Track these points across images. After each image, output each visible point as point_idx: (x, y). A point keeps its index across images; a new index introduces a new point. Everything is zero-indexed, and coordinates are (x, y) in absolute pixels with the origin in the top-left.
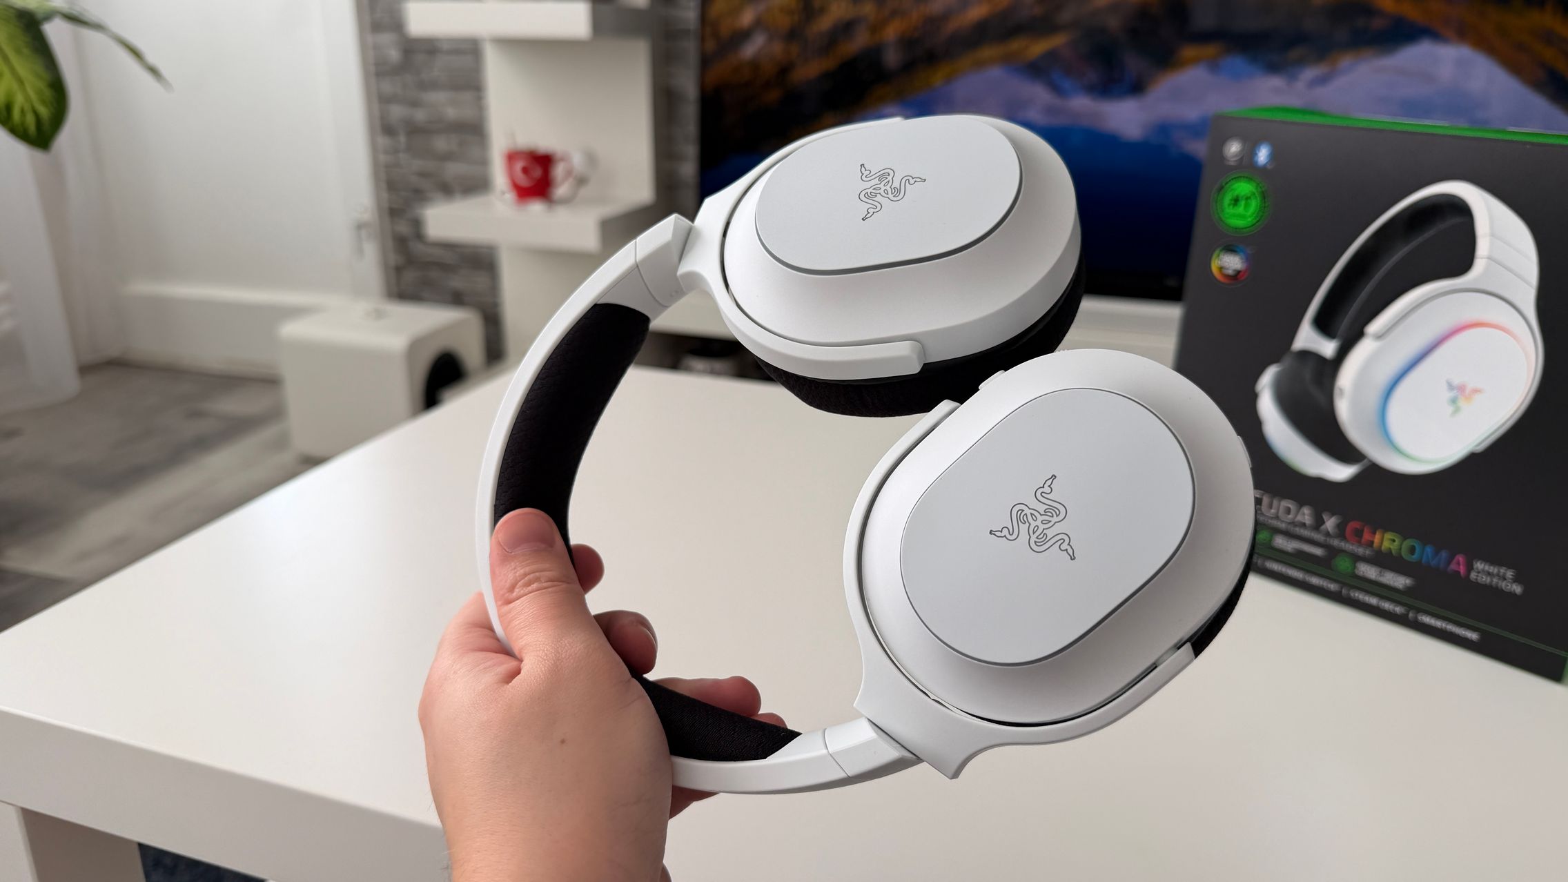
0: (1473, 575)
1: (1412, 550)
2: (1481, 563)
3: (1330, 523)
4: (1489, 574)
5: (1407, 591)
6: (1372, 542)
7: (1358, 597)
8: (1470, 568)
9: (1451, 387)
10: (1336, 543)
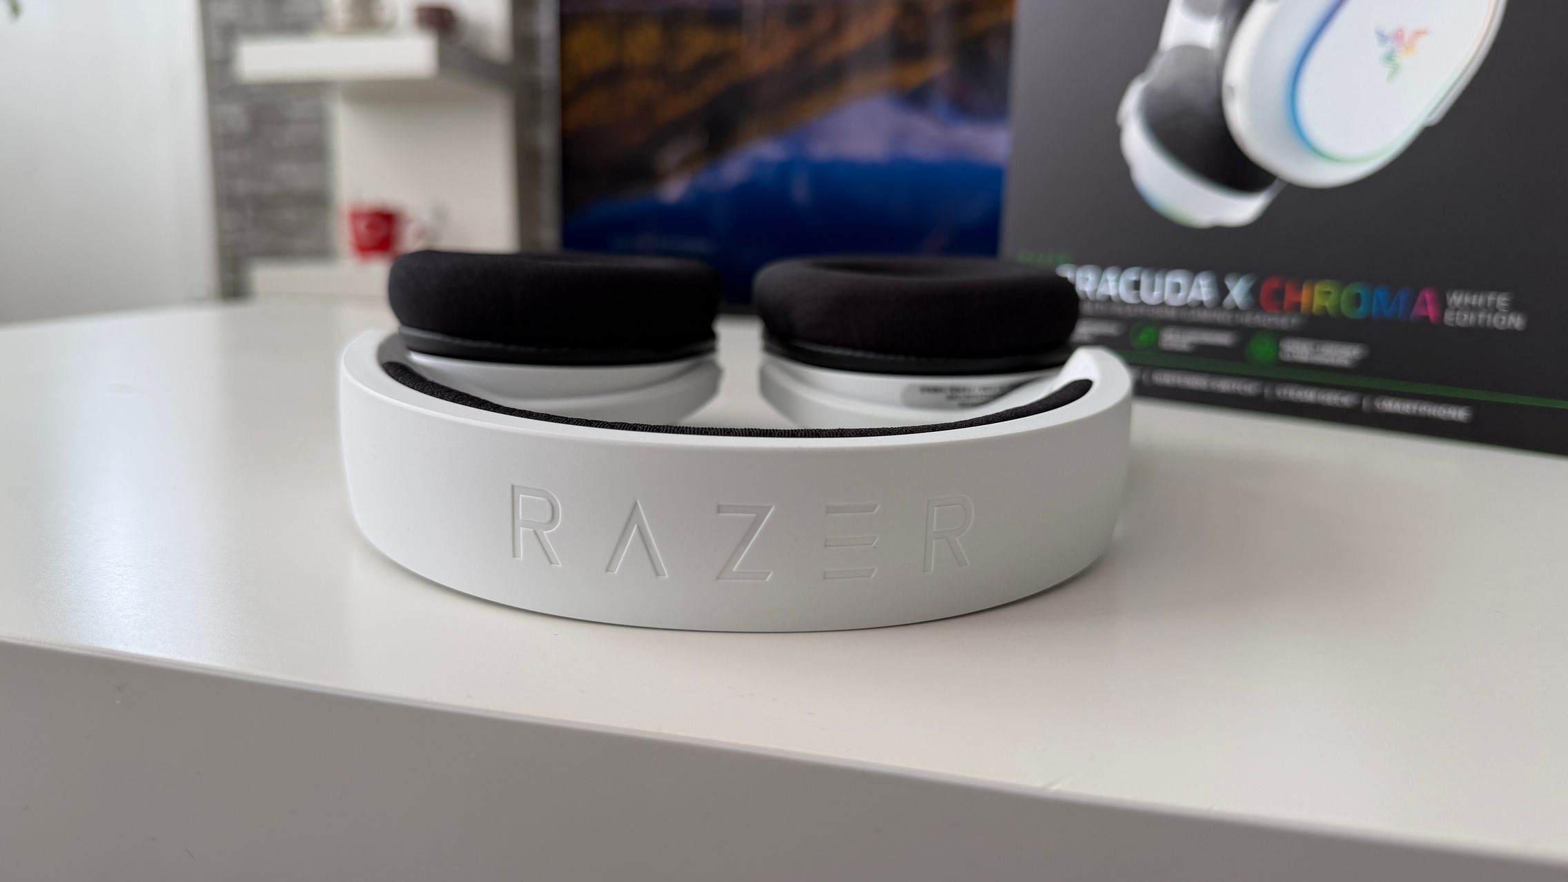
0: (1449, 317)
1: (1357, 300)
2: (1458, 296)
3: (1238, 291)
4: (1472, 308)
5: (1359, 368)
6: (1298, 305)
7: (1287, 395)
8: (1443, 305)
9: (1382, 37)
10: (1248, 319)
